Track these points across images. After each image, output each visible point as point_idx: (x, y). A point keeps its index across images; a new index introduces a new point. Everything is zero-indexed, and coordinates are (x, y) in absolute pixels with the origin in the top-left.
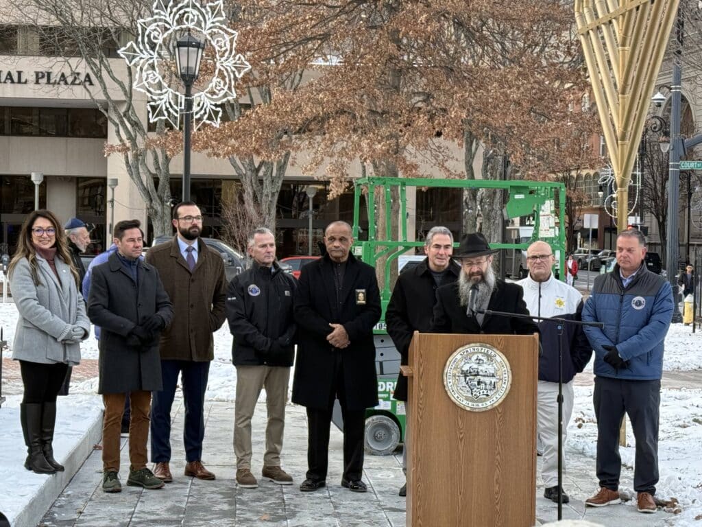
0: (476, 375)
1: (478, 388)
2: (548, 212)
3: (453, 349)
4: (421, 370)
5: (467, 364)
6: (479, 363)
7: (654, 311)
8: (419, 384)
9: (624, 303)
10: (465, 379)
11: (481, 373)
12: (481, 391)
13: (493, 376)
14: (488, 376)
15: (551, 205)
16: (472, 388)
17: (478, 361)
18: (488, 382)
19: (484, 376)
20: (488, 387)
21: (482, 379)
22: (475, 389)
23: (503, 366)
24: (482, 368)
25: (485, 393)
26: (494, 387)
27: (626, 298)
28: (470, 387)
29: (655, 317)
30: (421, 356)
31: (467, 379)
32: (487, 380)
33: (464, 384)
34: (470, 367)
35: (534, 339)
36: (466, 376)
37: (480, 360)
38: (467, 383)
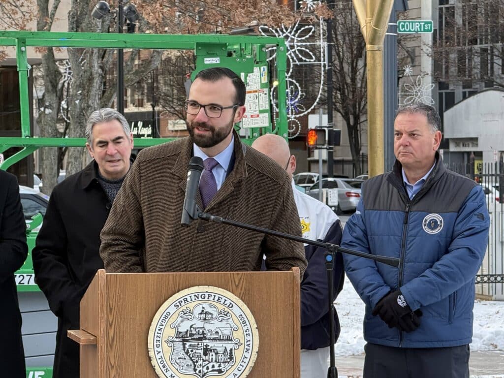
0: (200, 339)
1: (204, 361)
2: (257, 86)
3: (163, 299)
4: (111, 334)
5: (186, 322)
6: (205, 319)
7: (455, 234)
8: (108, 358)
9: (411, 226)
10: (184, 345)
11: (208, 335)
12: (210, 365)
13: (229, 339)
14: (220, 340)
15: (261, 75)
16: (195, 359)
17: (203, 316)
18: (220, 350)
19: (214, 339)
20: (221, 358)
21: (211, 344)
22: (200, 362)
23: (244, 322)
24: (211, 327)
25: (216, 368)
26: (231, 358)
27: (413, 217)
28: (191, 358)
29: (458, 242)
30: (111, 310)
31: (187, 346)
32: (219, 346)
33: (182, 354)
34: (191, 327)
35: (293, 277)
36: (184, 341)
37: (206, 313)
38: (187, 353)
